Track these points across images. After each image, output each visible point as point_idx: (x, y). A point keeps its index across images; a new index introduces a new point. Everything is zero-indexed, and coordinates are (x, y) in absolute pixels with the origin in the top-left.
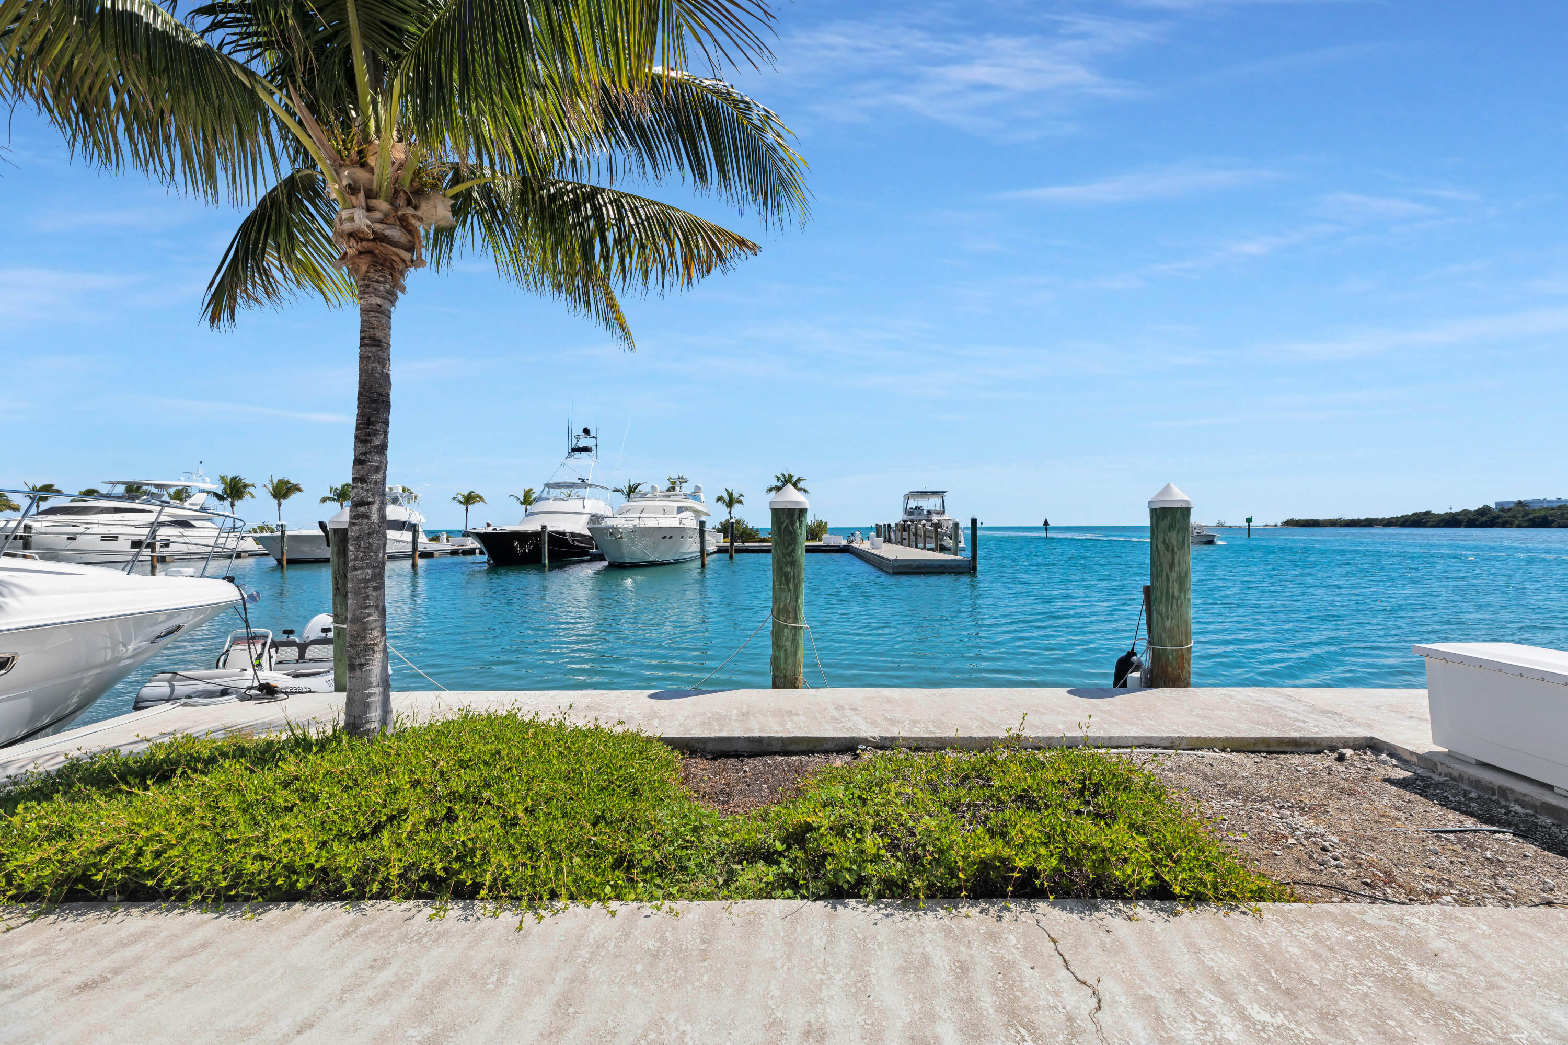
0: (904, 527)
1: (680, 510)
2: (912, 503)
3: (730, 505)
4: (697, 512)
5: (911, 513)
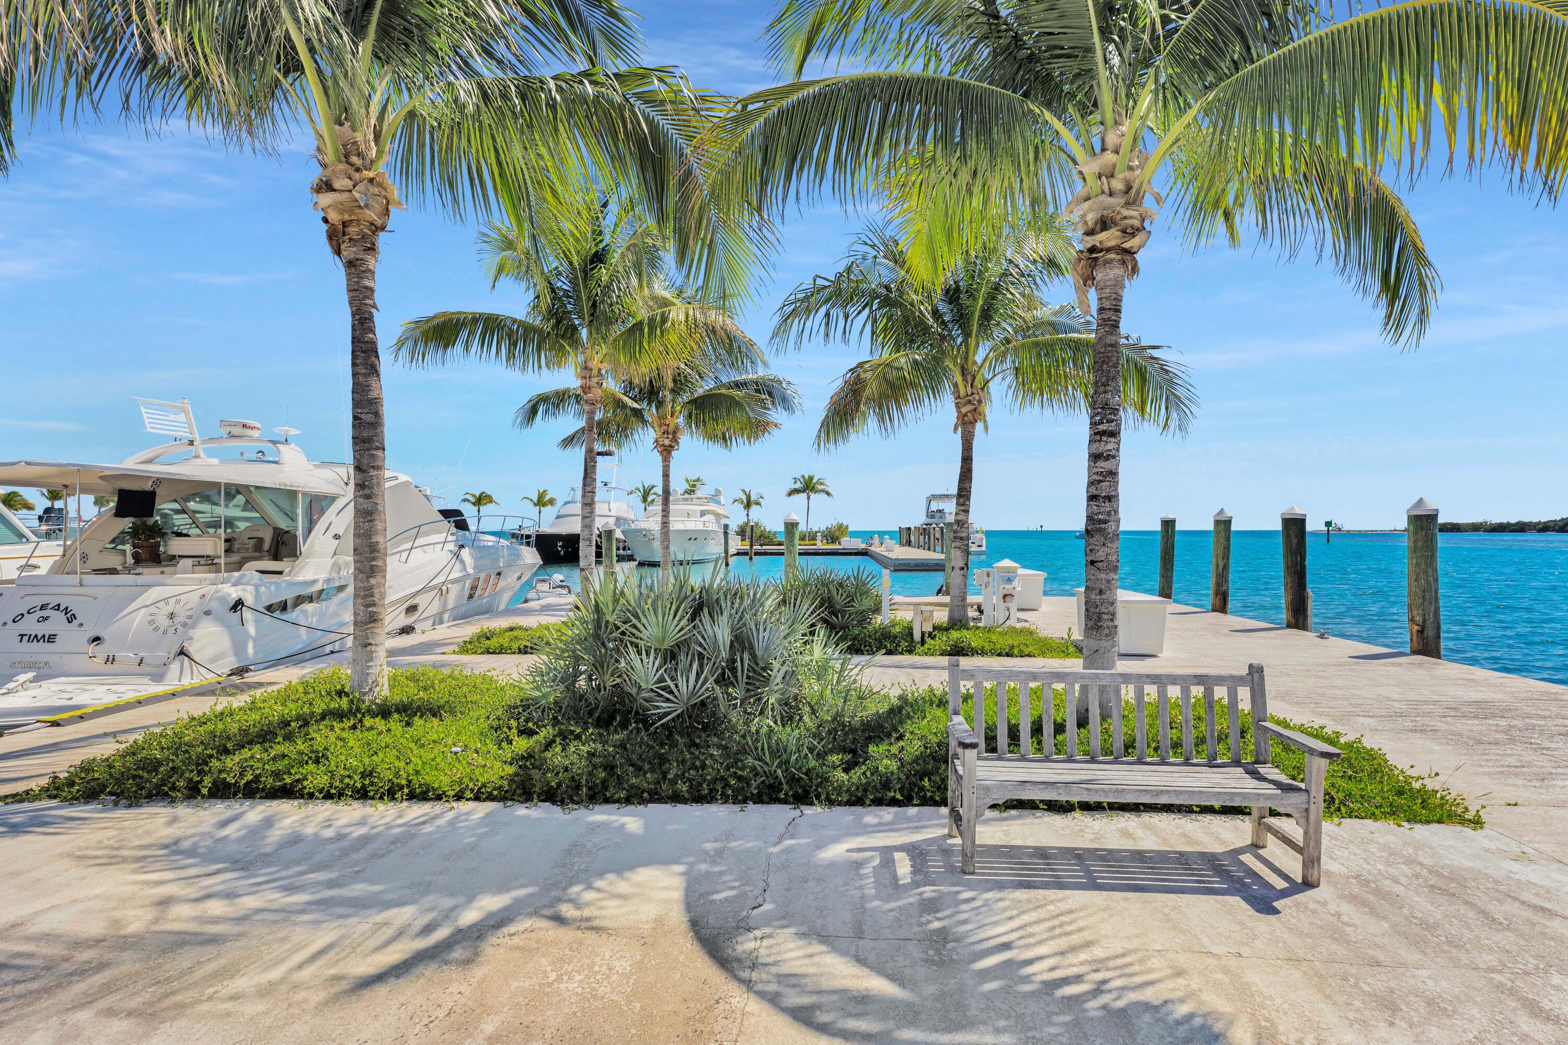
0: (925, 531)
1: (703, 514)
2: (934, 506)
3: (748, 505)
4: (718, 516)
5: (933, 517)
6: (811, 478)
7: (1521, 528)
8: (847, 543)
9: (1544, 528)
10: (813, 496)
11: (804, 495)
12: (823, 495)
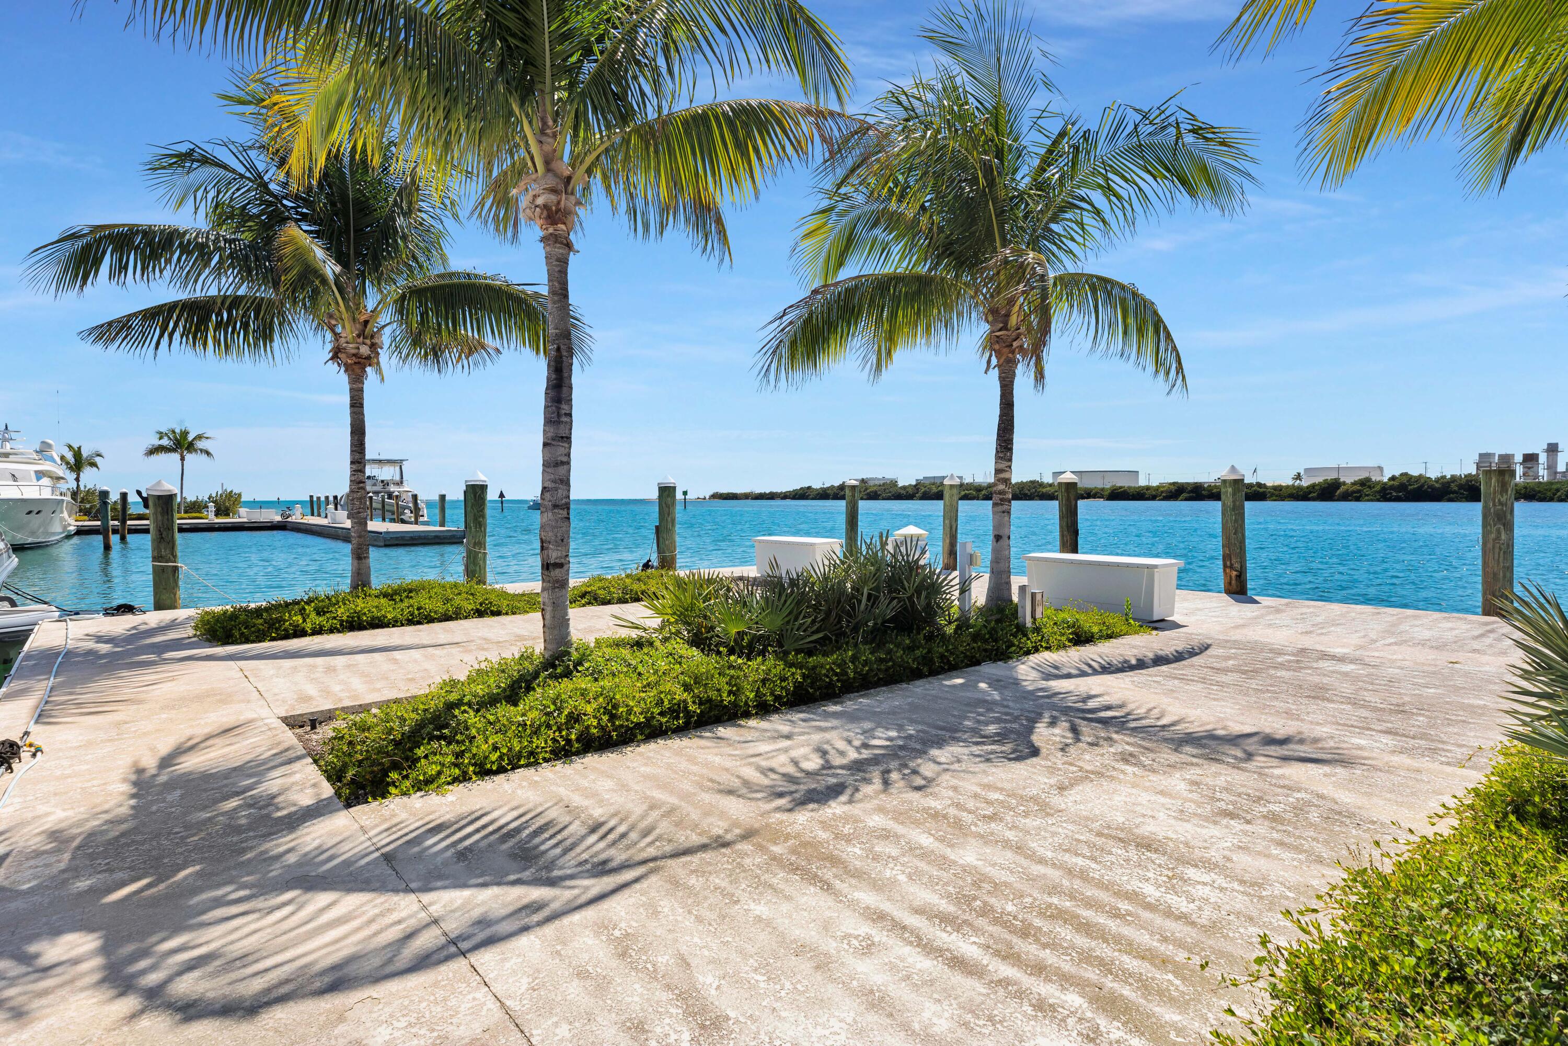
1: (39, 476)
3: (77, 467)
4: (55, 479)
6: (185, 434)
7: (771, 496)
8: (243, 515)
9: (785, 496)
10: (189, 457)
11: (176, 457)
12: (204, 456)
